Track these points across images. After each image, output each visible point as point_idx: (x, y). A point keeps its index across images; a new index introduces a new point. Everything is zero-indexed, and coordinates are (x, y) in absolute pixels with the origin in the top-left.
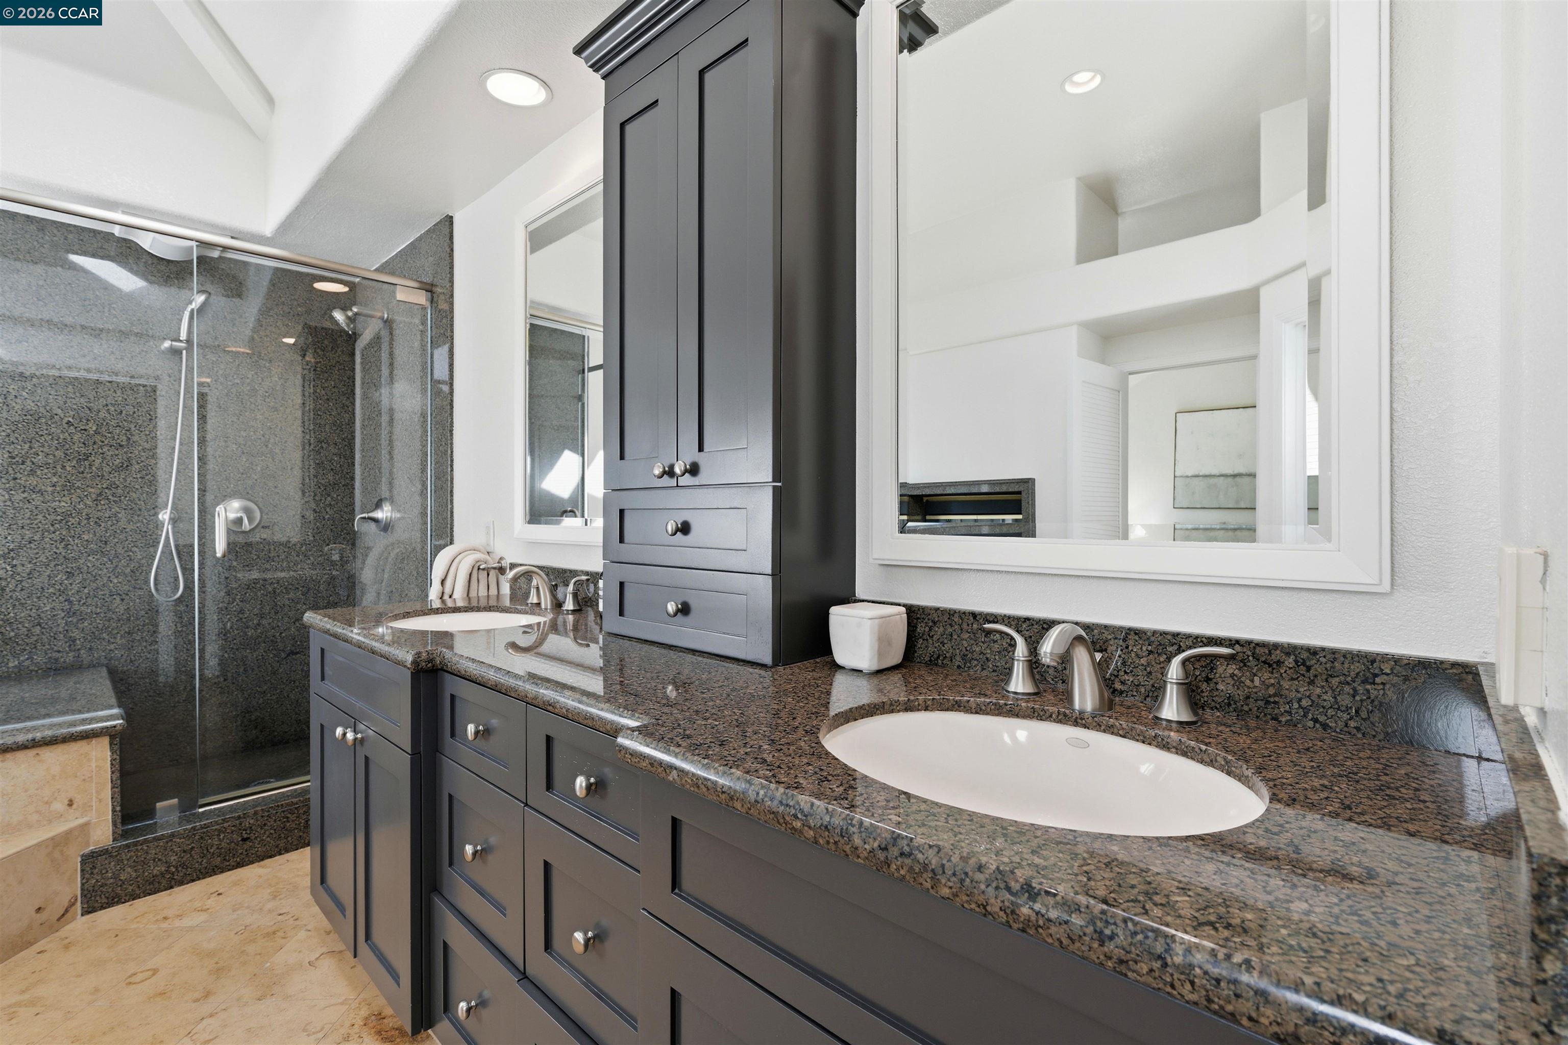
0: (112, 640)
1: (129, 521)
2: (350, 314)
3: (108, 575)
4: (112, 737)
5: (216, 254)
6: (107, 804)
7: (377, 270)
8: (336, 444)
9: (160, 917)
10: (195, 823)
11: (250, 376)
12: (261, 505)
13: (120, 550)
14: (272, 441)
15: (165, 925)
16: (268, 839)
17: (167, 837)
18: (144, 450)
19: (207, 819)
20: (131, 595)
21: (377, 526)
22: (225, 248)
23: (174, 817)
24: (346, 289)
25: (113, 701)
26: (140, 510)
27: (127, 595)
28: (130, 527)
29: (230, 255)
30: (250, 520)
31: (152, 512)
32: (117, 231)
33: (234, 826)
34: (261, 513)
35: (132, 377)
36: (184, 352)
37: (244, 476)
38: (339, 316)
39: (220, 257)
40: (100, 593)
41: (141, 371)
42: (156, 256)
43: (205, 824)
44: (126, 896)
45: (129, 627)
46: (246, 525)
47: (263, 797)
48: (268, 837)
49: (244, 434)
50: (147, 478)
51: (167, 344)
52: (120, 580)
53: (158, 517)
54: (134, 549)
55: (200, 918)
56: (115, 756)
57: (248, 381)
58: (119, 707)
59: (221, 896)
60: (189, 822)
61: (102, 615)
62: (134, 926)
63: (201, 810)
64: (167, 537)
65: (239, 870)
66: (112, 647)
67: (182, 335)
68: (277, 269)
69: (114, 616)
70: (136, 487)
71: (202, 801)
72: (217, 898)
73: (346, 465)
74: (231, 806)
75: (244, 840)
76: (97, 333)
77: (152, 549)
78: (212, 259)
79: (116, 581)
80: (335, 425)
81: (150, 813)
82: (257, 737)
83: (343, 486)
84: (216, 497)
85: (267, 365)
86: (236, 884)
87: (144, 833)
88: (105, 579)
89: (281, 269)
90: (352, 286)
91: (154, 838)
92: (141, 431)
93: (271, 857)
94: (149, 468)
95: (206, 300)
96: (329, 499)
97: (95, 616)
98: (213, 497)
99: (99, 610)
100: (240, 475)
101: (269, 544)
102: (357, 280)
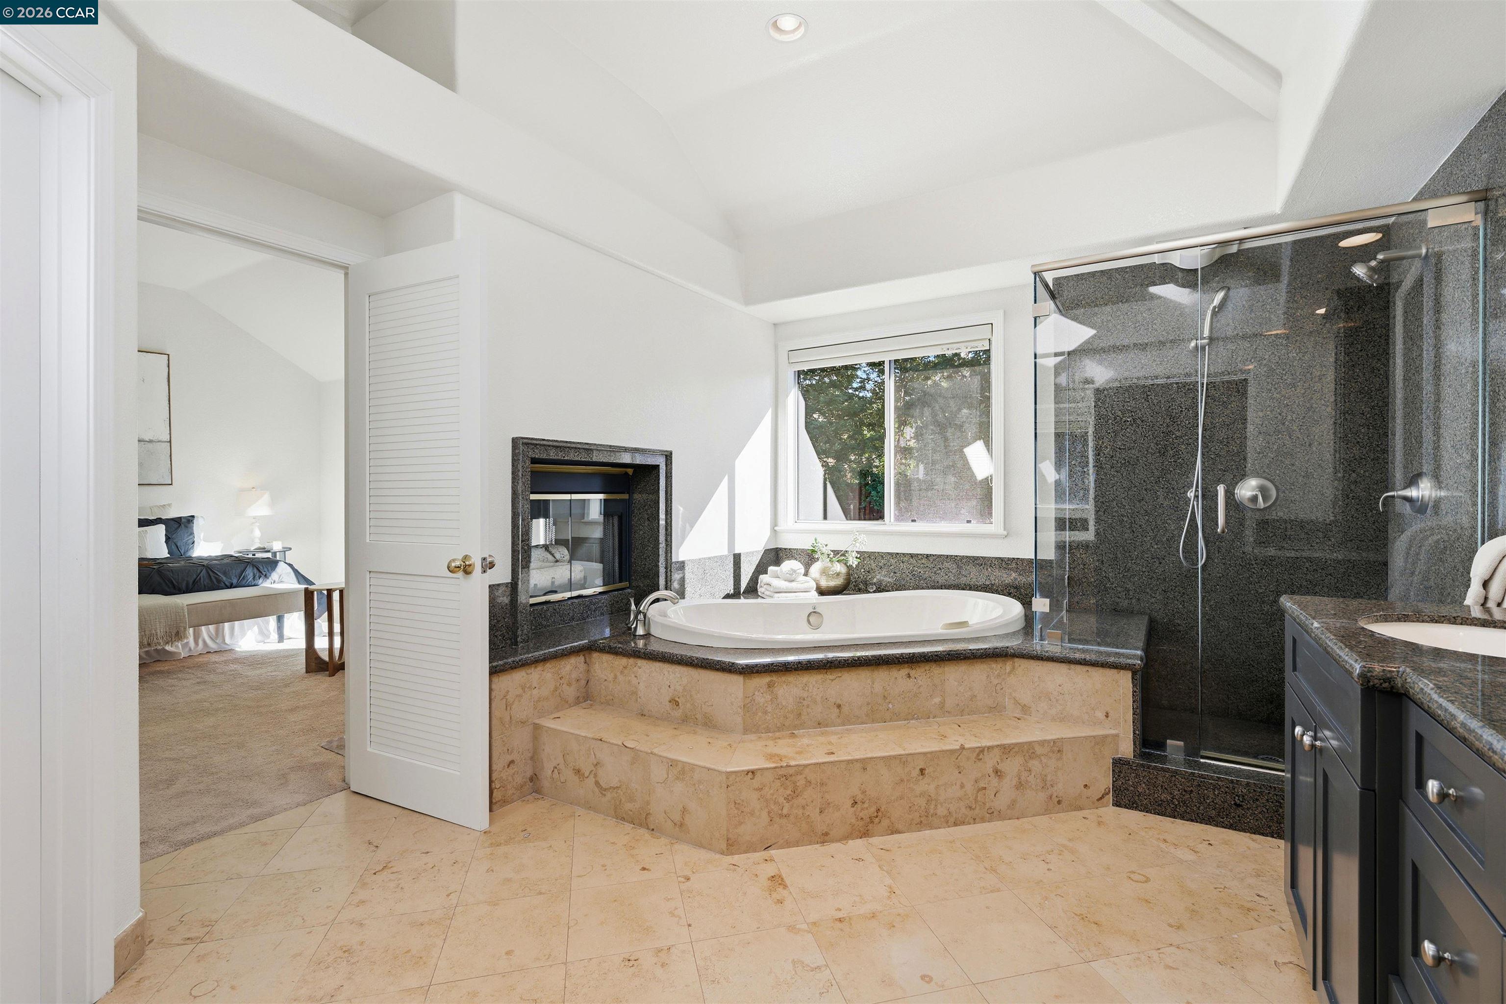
0: (1153, 595)
1: (1165, 498)
2: (1373, 263)
3: (1151, 541)
4: (1134, 673)
5: (1234, 249)
6: (1130, 726)
7: (1415, 199)
8: (1363, 414)
9: (1162, 837)
10: (1194, 770)
11: (1267, 357)
12: (1277, 484)
13: (1159, 522)
14: (1289, 418)
15: (1163, 845)
16: (1260, 815)
17: (1172, 772)
18: (1176, 438)
19: (1204, 771)
20: (1167, 559)
21: (1411, 506)
22: (1241, 240)
23: (1181, 757)
24: (1380, 236)
25: (1141, 644)
26: (1173, 489)
27: (1164, 559)
28: (1166, 503)
29: (1248, 245)
30: (1265, 499)
31: (1182, 491)
32: (1157, 259)
33: (1227, 787)
34: (1278, 492)
35: (1168, 378)
36: (1207, 347)
37: (1261, 456)
38: (1359, 270)
39: (1239, 250)
40: (1146, 556)
41: (1175, 371)
42: (1186, 269)
43: (1202, 775)
44: (1141, 806)
45: (1165, 587)
46: (1261, 504)
47: (1259, 773)
48: (1260, 813)
49: (1261, 414)
50: (1178, 461)
51: (1193, 344)
52: (1159, 546)
53: (1187, 495)
54: (1169, 521)
55: (1189, 856)
56: (1135, 689)
57: (1265, 362)
58: (1143, 650)
59: (1211, 847)
60: (1190, 767)
61: (1147, 574)
62: (1143, 834)
63: (1202, 760)
64: (1193, 513)
65: (1231, 831)
66: (1153, 600)
67: (1205, 333)
68: (1295, 242)
69: (1154, 576)
70: (1171, 469)
71: (1203, 753)
72: (1207, 846)
73: (1376, 436)
74: (1228, 768)
75: (1238, 806)
76: (1143, 347)
77: (1182, 523)
78: (1232, 255)
79: (1156, 547)
80: (1361, 393)
81: (1162, 746)
82: (1273, 713)
83: (1373, 460)
84: (1234, 476)
85: (1284, 342)
86: (1226, 843)
87: (1156, 761)
88: (1149, 544)
89: (1299, 241)
90: (1386, 230)
91: (1162, 768)
92: (1174, 422)
93: (1263, 834)
94: (1180, 453)
95: (1225, 295)
96: (1354, 475)
97: (1141, 573)
98: (1232, 477)
99: (1144, 569)
100: (1257, 455)
101: (1285, 522)
102: (1393, 219)
